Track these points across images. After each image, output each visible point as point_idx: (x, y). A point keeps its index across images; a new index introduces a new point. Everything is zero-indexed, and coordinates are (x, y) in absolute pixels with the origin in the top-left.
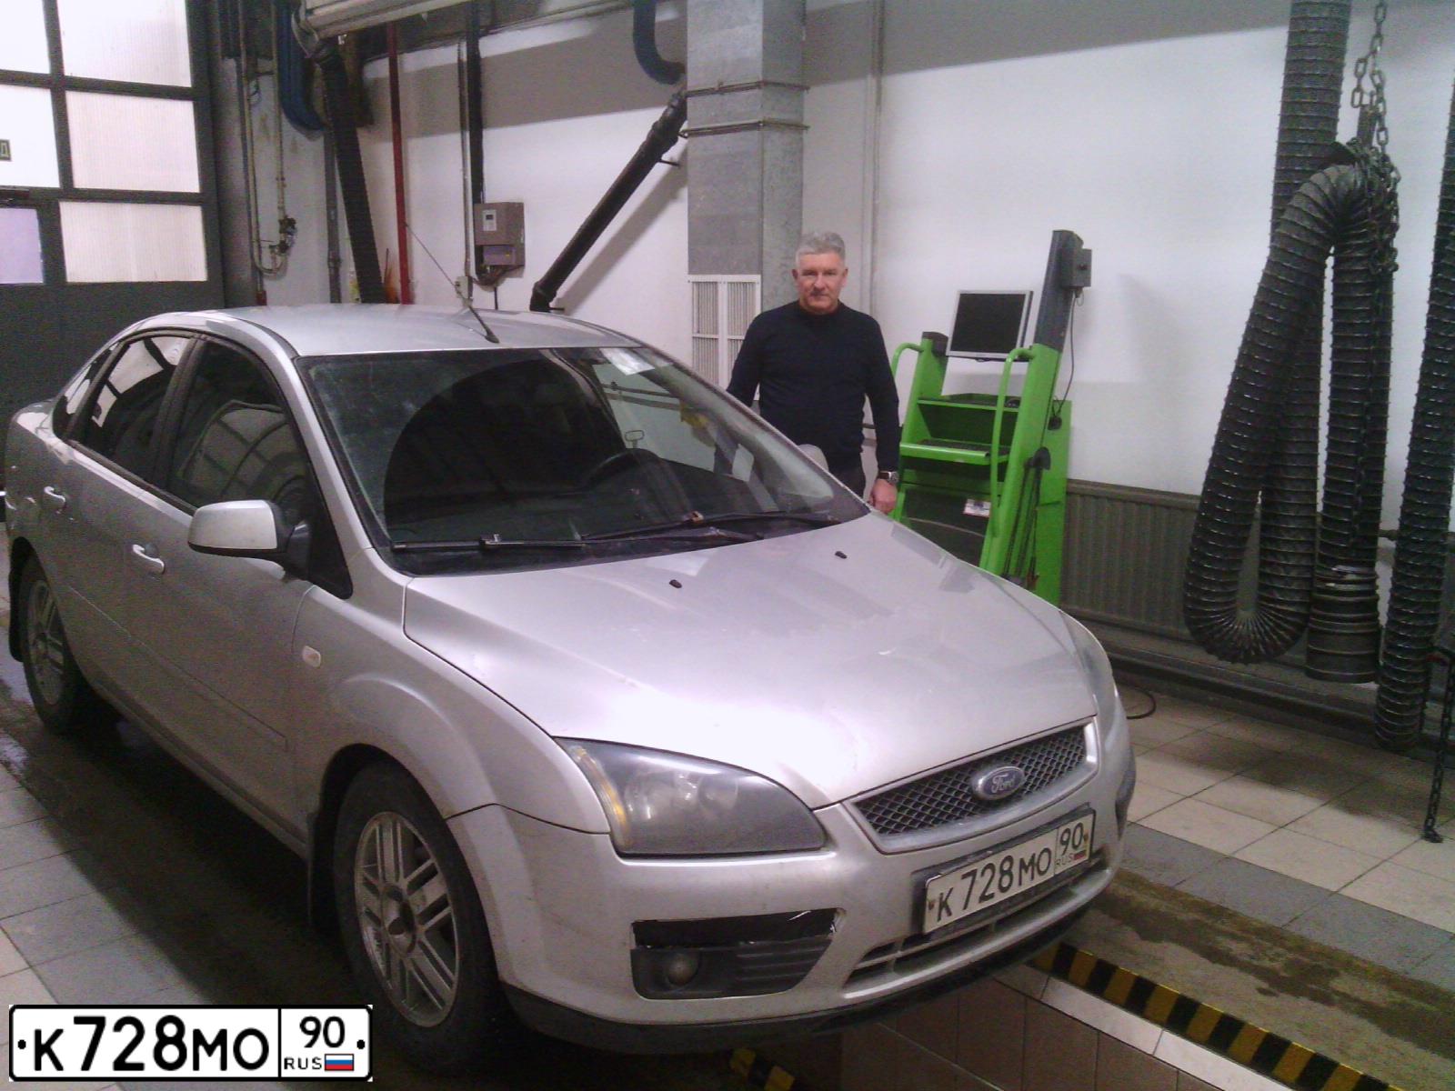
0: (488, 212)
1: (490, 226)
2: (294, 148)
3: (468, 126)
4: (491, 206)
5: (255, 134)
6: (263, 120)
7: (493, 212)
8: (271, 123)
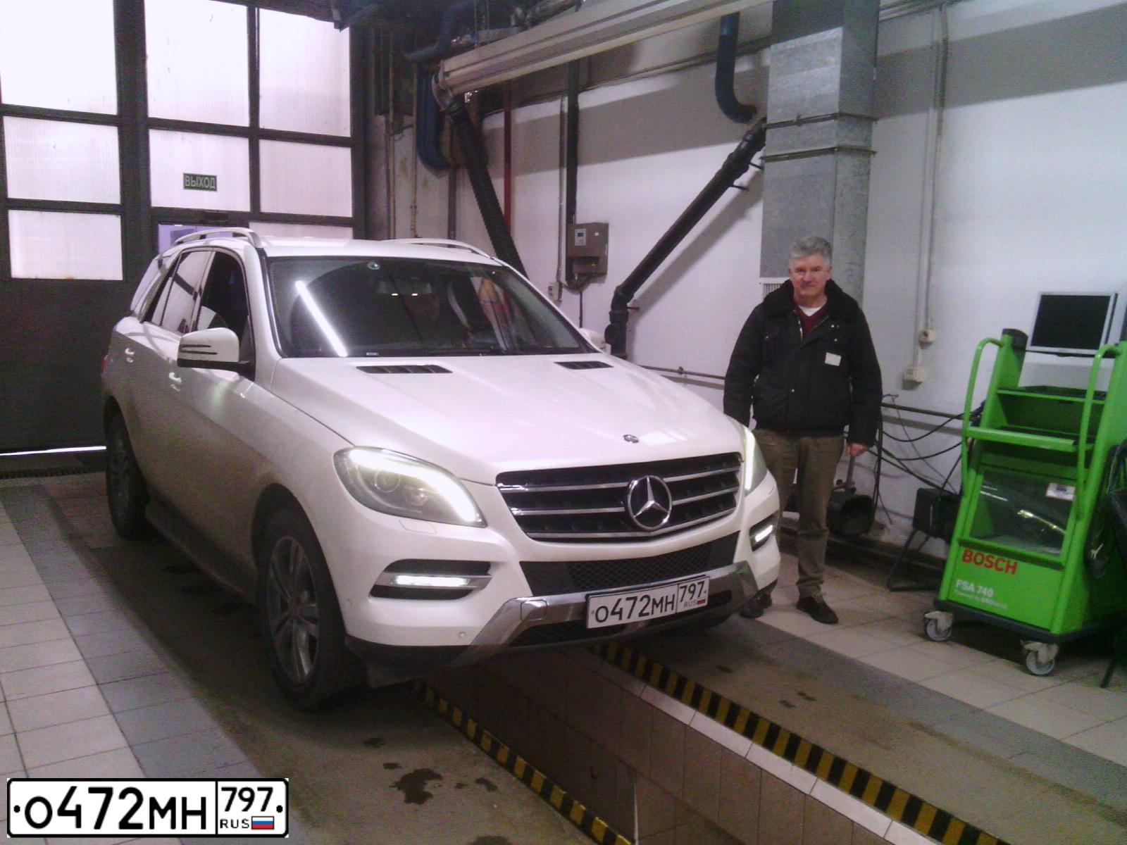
0: (578, 231)
1: (580, 241)
2: (425, 183)
3: (565, 163)
4: (581, 226)
5: (397, 172)
6: (404, 161)
7: (584, 231)
8: (409, 164)
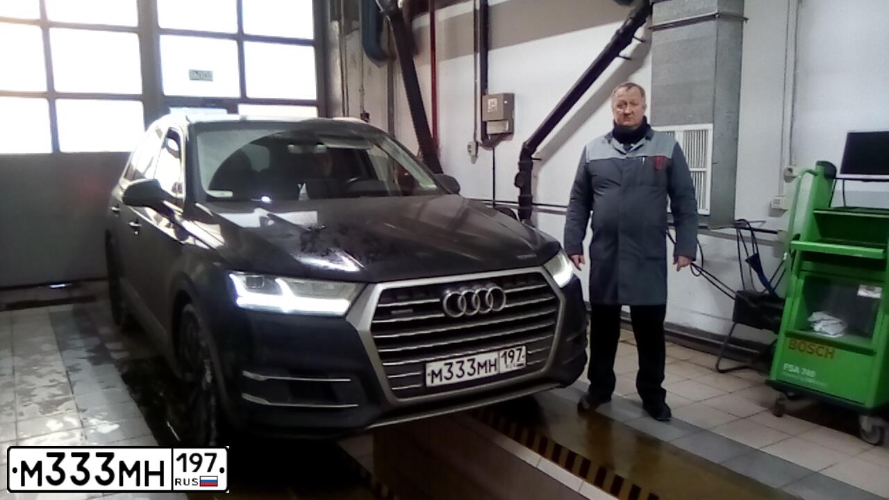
1: (492, 109)
2: (370, 71)
3: (479, 49)
4: (492, 97)
5: (348, 65)
6: (353, 57)
8: (358, 59)
